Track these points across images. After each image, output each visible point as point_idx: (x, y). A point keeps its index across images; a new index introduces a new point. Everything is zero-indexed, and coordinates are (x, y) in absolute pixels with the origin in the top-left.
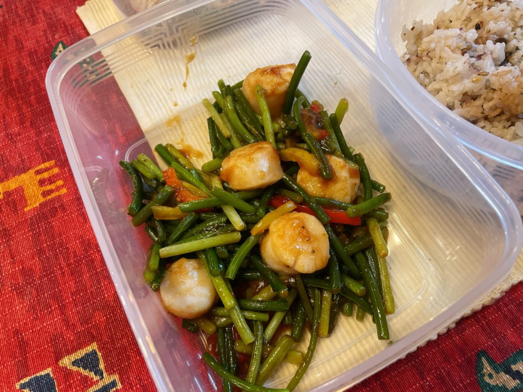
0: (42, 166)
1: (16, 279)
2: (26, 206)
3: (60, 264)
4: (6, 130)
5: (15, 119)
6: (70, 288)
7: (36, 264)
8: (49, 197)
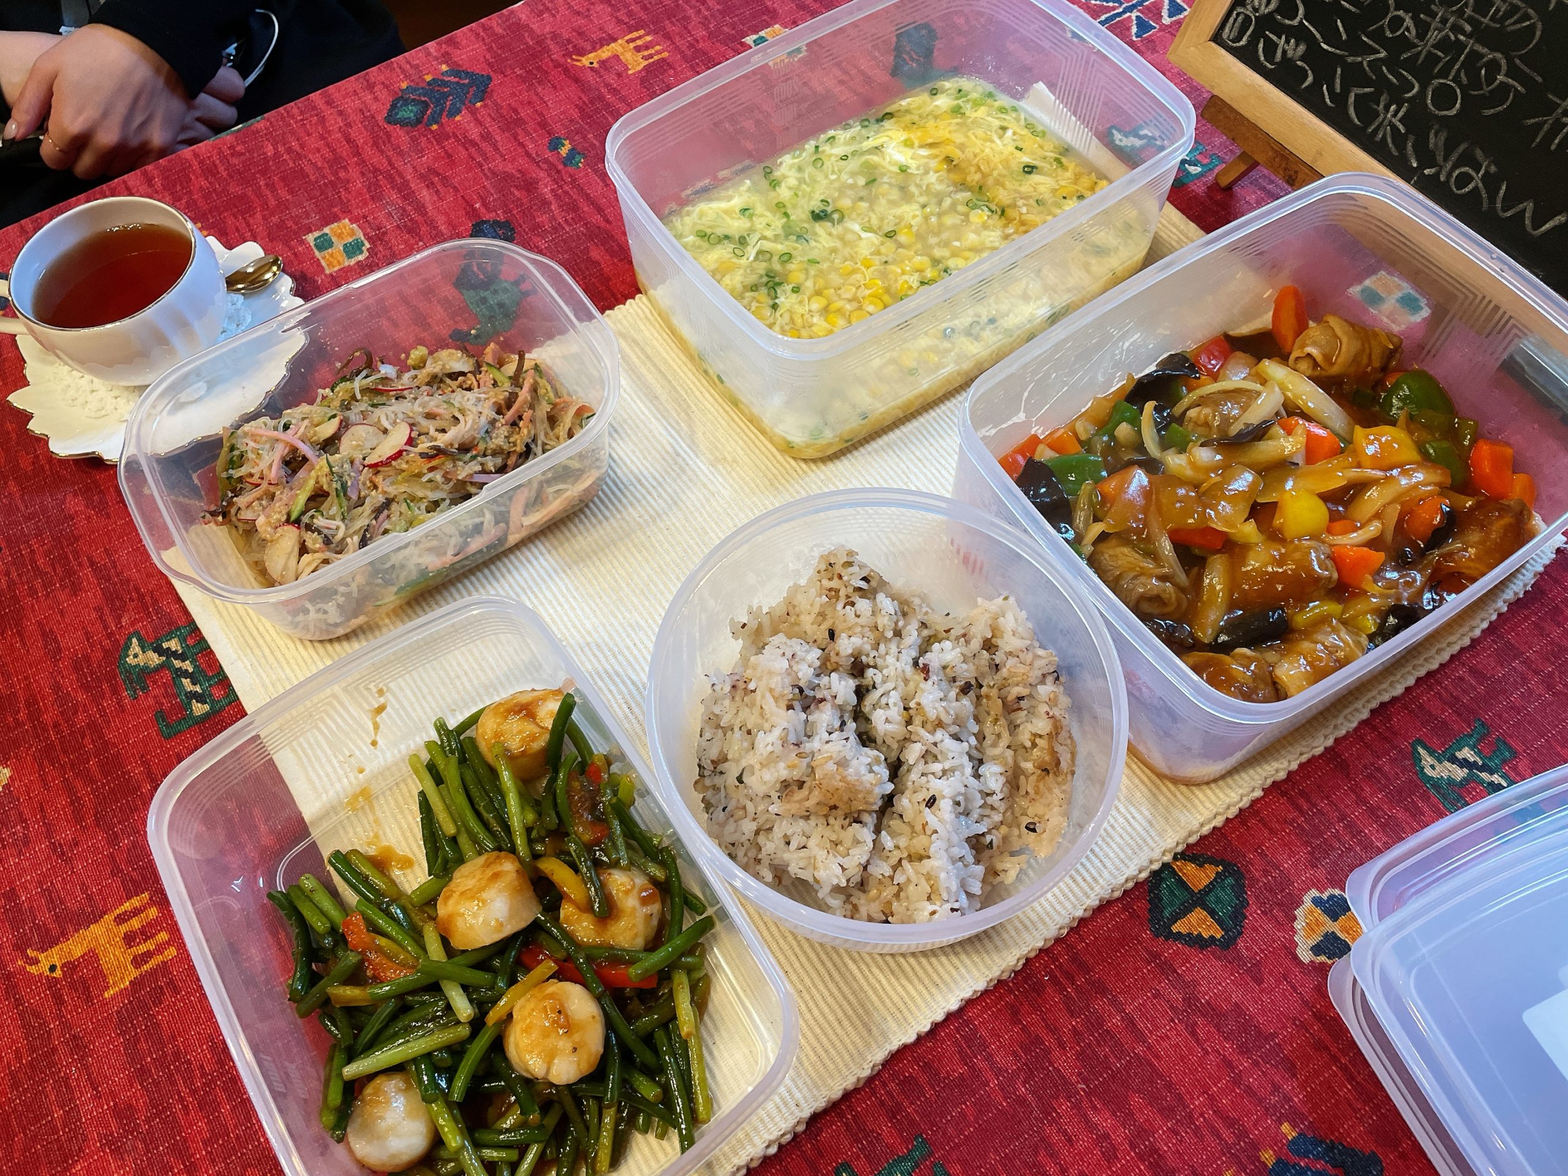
0: (127, 906)
1: (107, 1126)
2: (107, 988)
3: (179, 1093)
4: (49, 836)
5: (65, 813)
6: (200, 1132)
7: (136, 1095)
8: (146, 967)
